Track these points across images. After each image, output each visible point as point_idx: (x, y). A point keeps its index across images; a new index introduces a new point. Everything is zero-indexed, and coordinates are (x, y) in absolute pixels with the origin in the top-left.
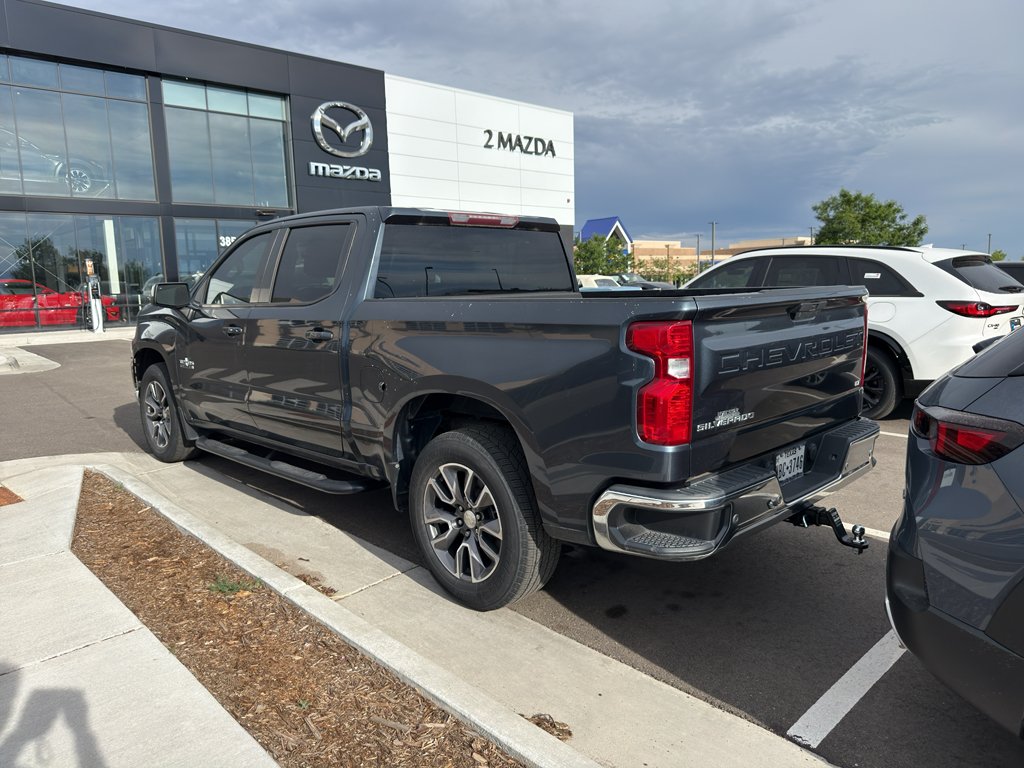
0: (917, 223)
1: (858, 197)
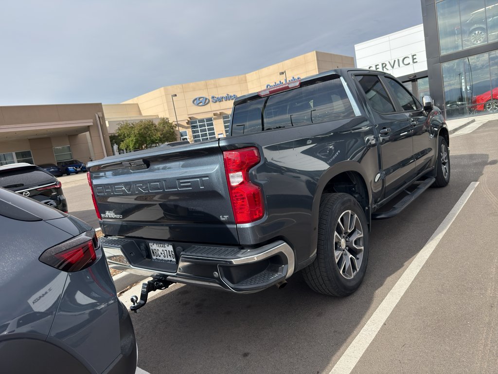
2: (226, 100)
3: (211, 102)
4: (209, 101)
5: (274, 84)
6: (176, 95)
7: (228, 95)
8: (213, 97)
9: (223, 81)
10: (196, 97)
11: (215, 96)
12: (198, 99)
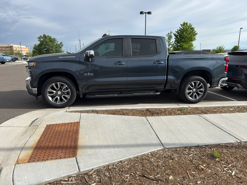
0: (61, 43)
1: (48, 36)
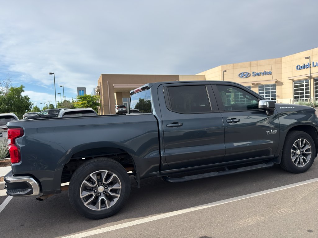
2: (263, 75)
3: (252, 76)
4: (250, 75)
5: (304, 65)
6: (226, 71)
7: (265, 71)
8: (254, 73)
9: (262, 62)
10: (241, 72)
11: (255, 72)
12: (242, 74)
